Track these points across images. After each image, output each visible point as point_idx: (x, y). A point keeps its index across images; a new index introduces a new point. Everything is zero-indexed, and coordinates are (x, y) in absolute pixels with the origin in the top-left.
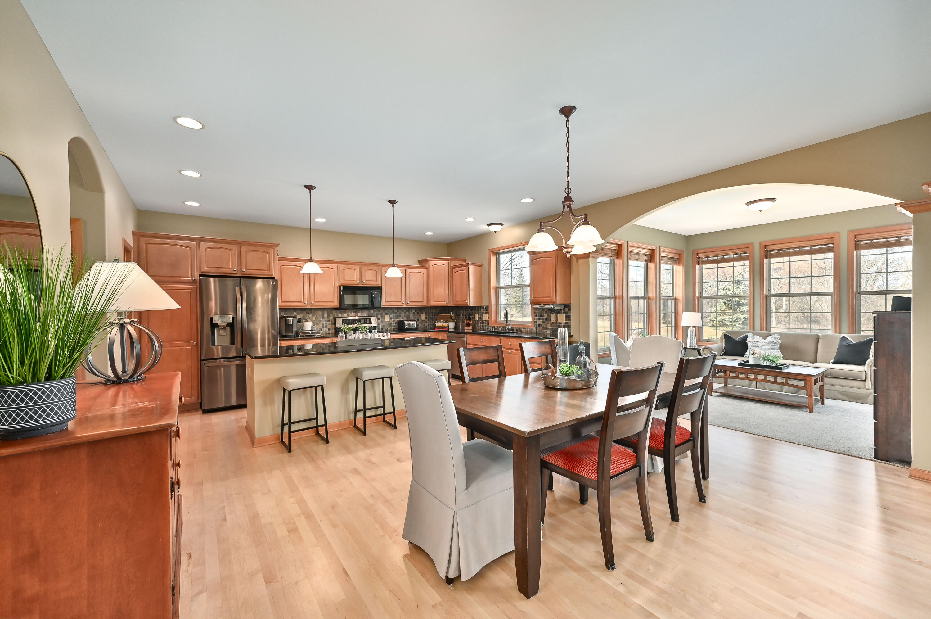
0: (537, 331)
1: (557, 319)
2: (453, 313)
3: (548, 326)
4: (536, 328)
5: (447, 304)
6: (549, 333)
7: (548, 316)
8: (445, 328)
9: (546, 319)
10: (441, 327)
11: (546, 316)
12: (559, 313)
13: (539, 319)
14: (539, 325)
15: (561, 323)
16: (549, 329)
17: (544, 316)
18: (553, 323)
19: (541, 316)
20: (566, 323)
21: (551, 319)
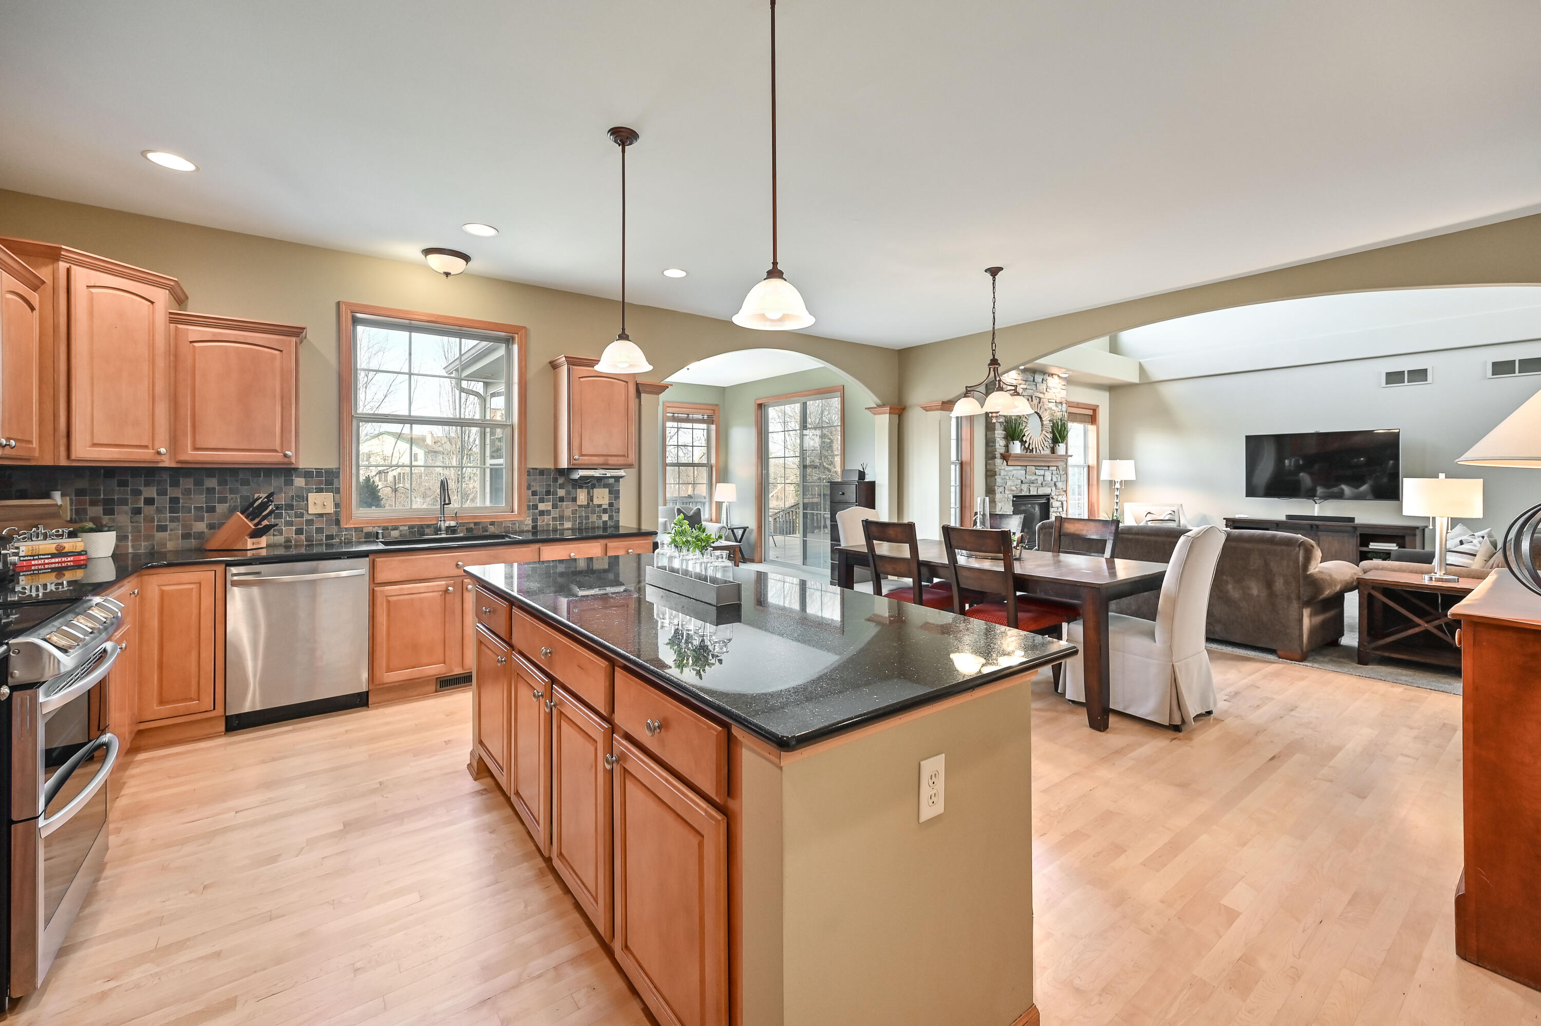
0: (535, 527)
1: (591, 499)
2: (62, 495)
3: (568, 513)
4: (535, 520)
5: (158, 458)
6: (570, 527)
7: (568, 493)
8: (77, 558)
9: (562, 499)
10: (53, 556)
11: (561, 493)
12: (593, 487)
13: (542, 500)
14: (542, 513)
15: (600, 506)
16: (568, 519)
17: (555, 493)
18: (580, 506)
19: (548, 493)
20: (611, 505)
21: (574, 500)
